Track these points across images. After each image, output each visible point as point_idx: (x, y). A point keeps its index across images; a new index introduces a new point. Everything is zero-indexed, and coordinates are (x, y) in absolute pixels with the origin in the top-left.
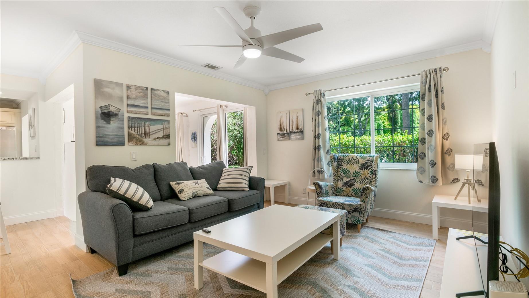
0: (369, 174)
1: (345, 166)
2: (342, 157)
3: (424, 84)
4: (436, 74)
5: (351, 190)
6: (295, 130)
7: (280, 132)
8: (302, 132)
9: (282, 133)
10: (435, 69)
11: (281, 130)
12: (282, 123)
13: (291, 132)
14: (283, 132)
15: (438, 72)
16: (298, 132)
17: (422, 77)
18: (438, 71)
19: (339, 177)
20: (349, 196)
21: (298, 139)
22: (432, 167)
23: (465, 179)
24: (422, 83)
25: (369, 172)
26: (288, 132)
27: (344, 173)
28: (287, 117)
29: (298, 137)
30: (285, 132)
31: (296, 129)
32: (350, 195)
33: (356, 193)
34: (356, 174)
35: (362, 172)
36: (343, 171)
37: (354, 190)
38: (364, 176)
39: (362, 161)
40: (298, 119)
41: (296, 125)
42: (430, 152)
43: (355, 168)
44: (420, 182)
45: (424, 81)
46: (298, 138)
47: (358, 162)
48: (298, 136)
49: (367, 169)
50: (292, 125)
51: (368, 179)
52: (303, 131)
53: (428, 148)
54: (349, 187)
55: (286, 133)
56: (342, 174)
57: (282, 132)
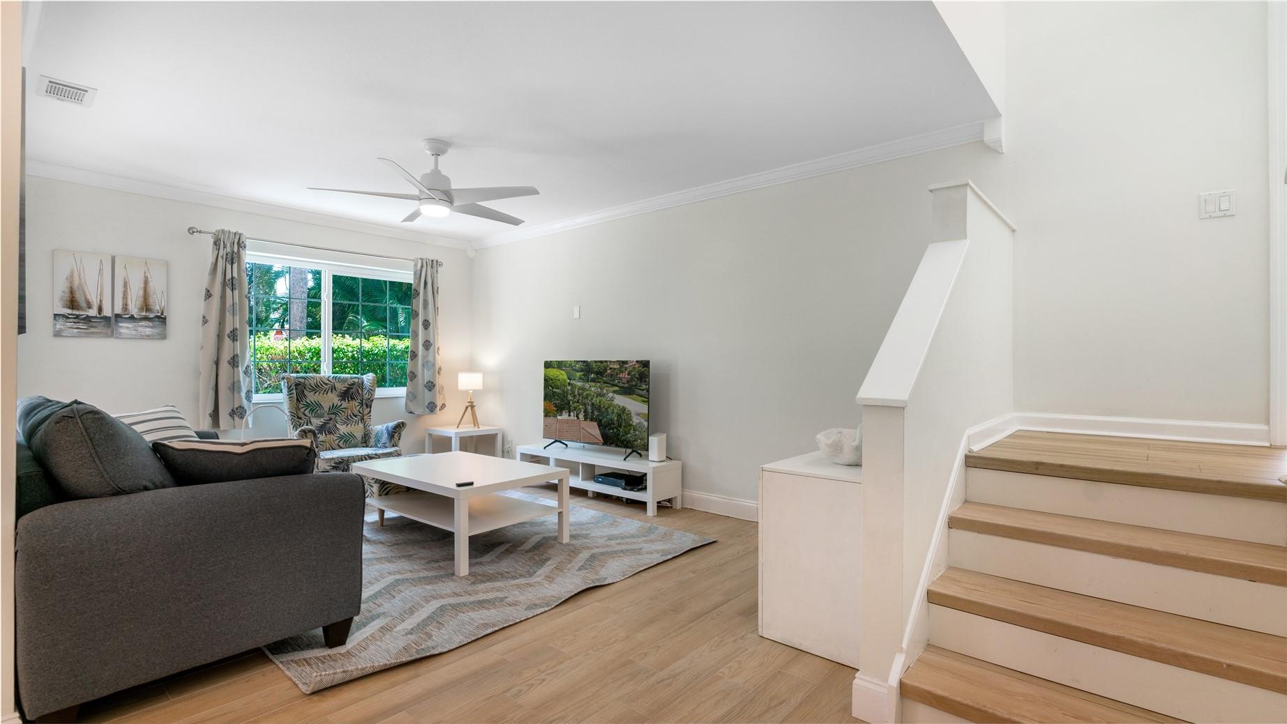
0: (358, 408)
1: (311, 397)
2: (302, 381)
3: (418, 276)
4: (432, 267)
5: (335, 438)
6: (134, 310)
7: (70, 311)
8: (162, 319)
9: (77, 317)
10: (432, 261)
11: (72, 303)
12: (81, 285)
13: (117, 316)
14: (81, 313)
15: (434, 264)
16: (146, 318)
17: (416, 265)
18: (435, 262)
19: (301, 418)
20: (333, 449)
21: (149, 337)
22: (430, 390)
23: (469, 402)
24: (415, 274)
25: (357, 404)
26: (107, 312)
27: (312, 411)
28: (101, 271)
29: (148, 331)
30: (93, 312)
31: (141, 309)
32: (334, 446)
33: (346, 442)
34: (334, 410)
35: (345, 404)
36: (308, 406)
37: (341, 437)
38: (350, 412)
39: (341, 387)
40: (151, 285)
41: (142, 299)
42: (425, 371)
43: (332, 399)
44: (411, 413)
45: (419, 272)
46: (148, 333)
47: (333, 388)
48: (148, 329)
49: (353, 399)
50: (125, 297)
51: (356, 416)
52: (165, 318)
53: (423, 366)
54: (330, 433)
55: (96, 317)
56: (307, 412)
57: (77, 313)
